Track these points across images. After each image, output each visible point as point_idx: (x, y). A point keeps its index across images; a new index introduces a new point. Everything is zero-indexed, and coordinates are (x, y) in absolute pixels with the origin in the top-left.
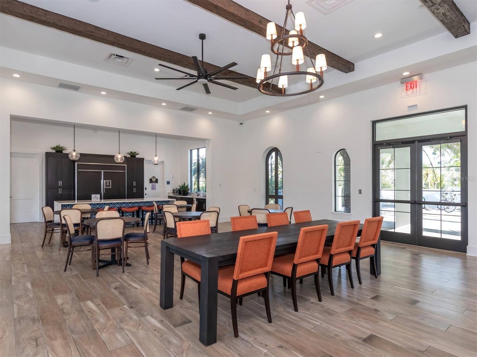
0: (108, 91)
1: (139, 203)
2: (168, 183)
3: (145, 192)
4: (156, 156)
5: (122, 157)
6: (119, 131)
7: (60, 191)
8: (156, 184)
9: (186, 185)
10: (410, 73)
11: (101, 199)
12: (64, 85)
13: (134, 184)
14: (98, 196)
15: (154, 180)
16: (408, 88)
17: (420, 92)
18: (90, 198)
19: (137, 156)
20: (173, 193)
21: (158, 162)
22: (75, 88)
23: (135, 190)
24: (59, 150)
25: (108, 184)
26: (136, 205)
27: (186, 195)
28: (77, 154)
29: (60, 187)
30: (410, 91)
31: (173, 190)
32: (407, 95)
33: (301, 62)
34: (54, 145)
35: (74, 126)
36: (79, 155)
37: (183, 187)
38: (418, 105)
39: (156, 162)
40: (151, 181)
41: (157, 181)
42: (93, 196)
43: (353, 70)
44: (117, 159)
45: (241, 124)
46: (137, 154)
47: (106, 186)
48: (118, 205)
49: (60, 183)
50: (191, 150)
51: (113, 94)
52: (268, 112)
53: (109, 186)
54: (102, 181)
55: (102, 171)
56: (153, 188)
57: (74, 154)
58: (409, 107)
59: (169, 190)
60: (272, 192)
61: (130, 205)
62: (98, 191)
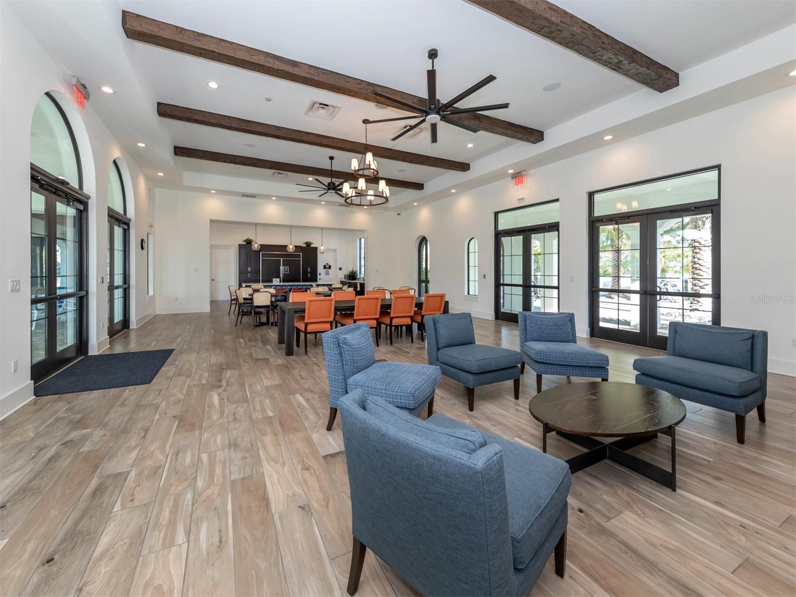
0: (277, 197)
1: (307, 285)
2: (340, 269)
3: (319, 277)
4: (322, 245)
5: (293, 247)
6: (291, 227)
7: (249, 275)
8: (330, 270)
9: (355, 271)
10: (515, 171)
11: (280, 282)
12: (244, 195)
13: (309, 270)
14: (278, 280)
15: (327, 267)
16: (517, 183)
17: (527, 187)
18: (272, 282)
19: (312, 246)
20: (345, 278)
21: (323, 250)
22: (253, 196)
23: (309, 275)
24: (249, 242)
25: (286, 270)
26: (304, 287)
27: (355, 280)
28: (258, 245)
29: (249, 272)
30: (520, 186)
31: (345, 276)
32: (517, 189)
33: (364, 188)
34: (245, 239)
35: (256, 224)
36: (259, 247)
37: (352, 272)
38: (526, 199)
39: (322, 251)
40: (325, 267)
41: (330, 267)
42: (274, 280)
43: (469, 169)
44: (289, 249)
45: (399, 214)
46: (312, 244)
47: (285, 271)
48: (289, 287)
49: (249, 269)
50: (360, 239)
51: (281, 198)
52: (415, 204)
53: (287, 271)
54: (281, 267)
55: (282, 259)
56: (327, 274)
57: (256, 245)
58: (519, 200)
59: (341, 275)
60: (423, 278)
61: (299, 287)
62: (278, 276)
